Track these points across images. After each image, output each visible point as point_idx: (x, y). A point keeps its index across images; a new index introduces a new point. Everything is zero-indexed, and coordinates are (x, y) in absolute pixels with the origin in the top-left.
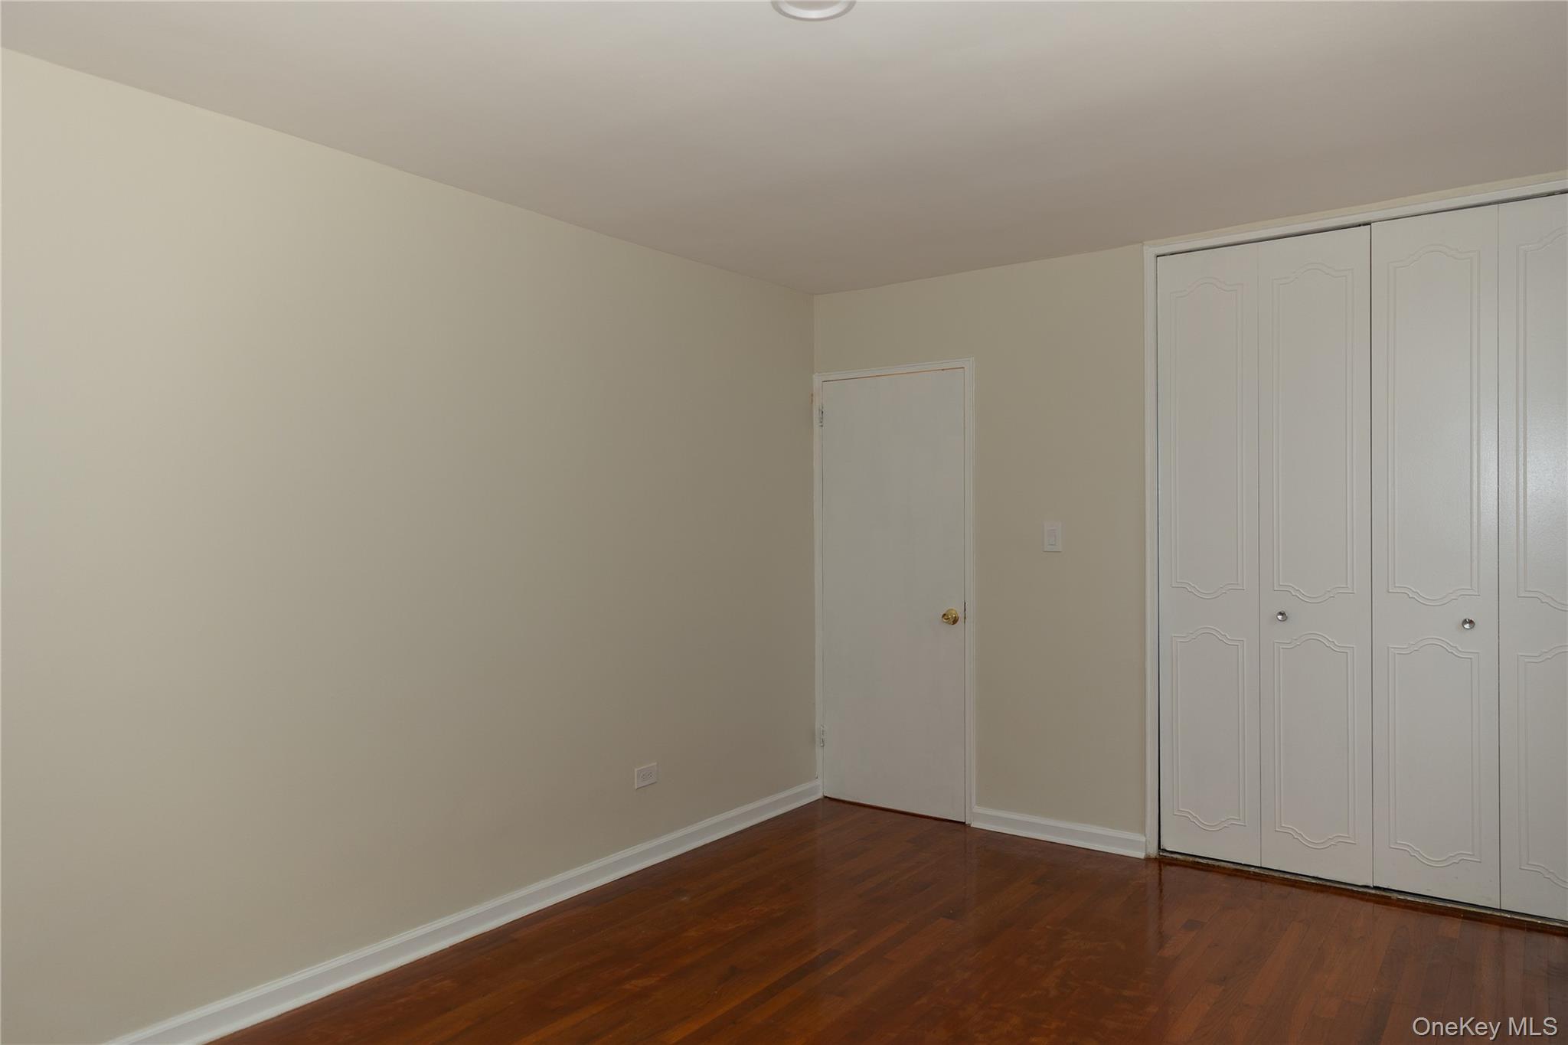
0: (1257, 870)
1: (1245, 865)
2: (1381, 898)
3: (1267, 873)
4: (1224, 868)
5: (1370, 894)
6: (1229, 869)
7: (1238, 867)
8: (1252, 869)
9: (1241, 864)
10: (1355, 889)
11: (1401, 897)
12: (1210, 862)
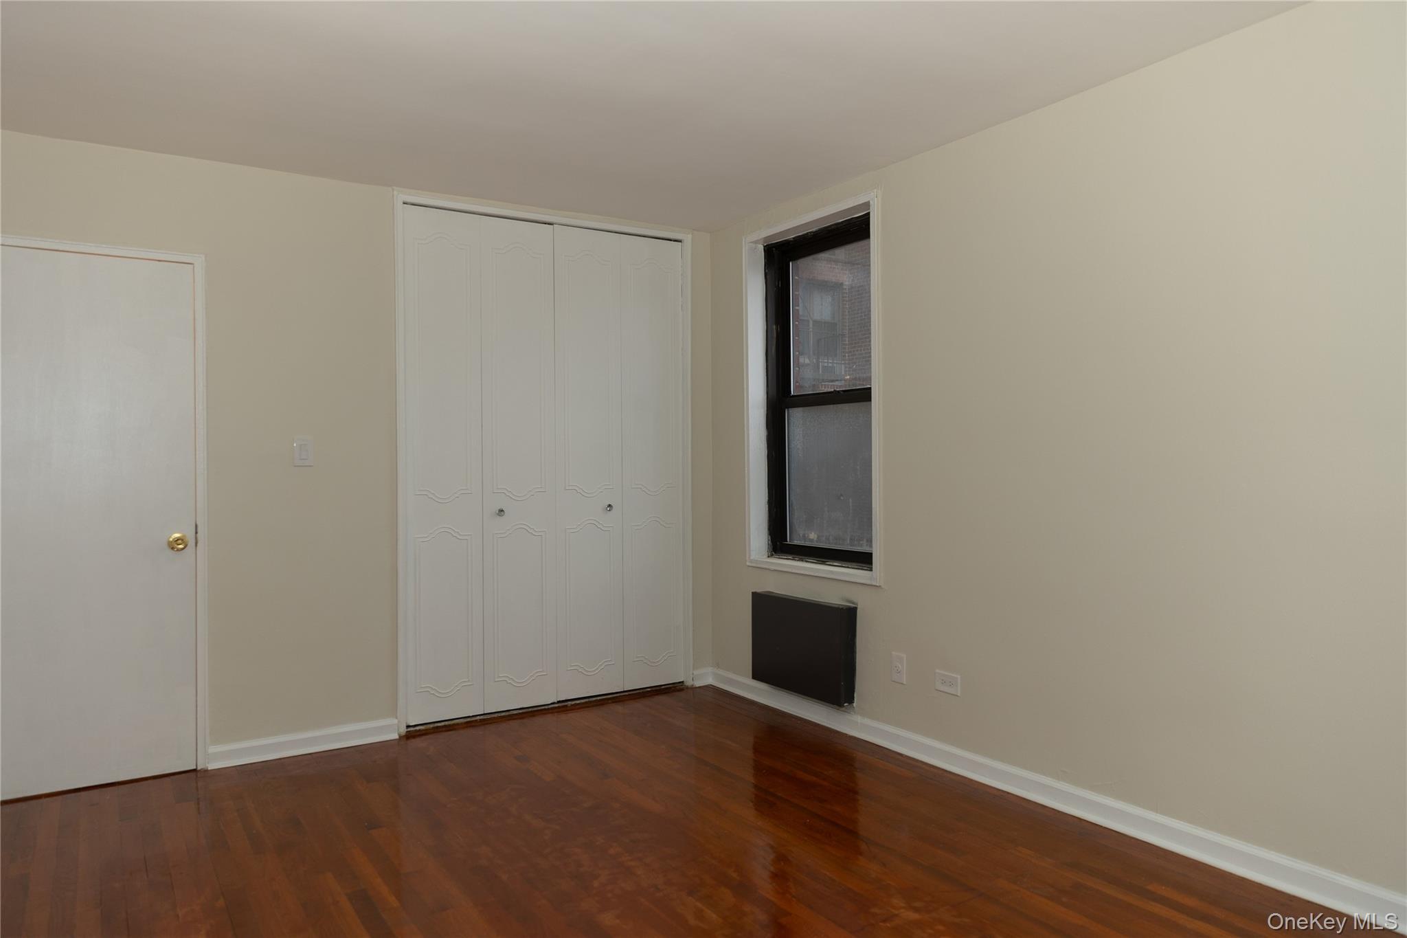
0: (482, 717)
1: (473, 716)
2: (563, 707)
3: (489, 717)
4: (458, 724)
5: (556, 708)
6: (462, 724)
7: (469, 720)
8: (478, 718)
9: (469, 717)
10: (546, 707)
11: (573, 703)
12: (447, 723)
